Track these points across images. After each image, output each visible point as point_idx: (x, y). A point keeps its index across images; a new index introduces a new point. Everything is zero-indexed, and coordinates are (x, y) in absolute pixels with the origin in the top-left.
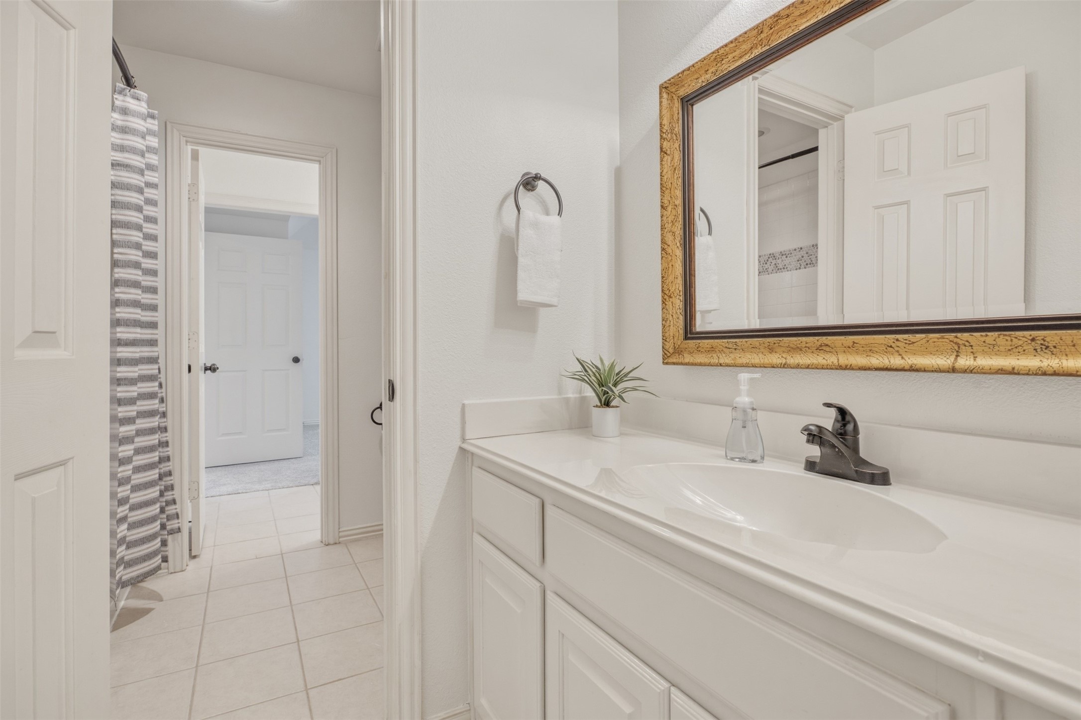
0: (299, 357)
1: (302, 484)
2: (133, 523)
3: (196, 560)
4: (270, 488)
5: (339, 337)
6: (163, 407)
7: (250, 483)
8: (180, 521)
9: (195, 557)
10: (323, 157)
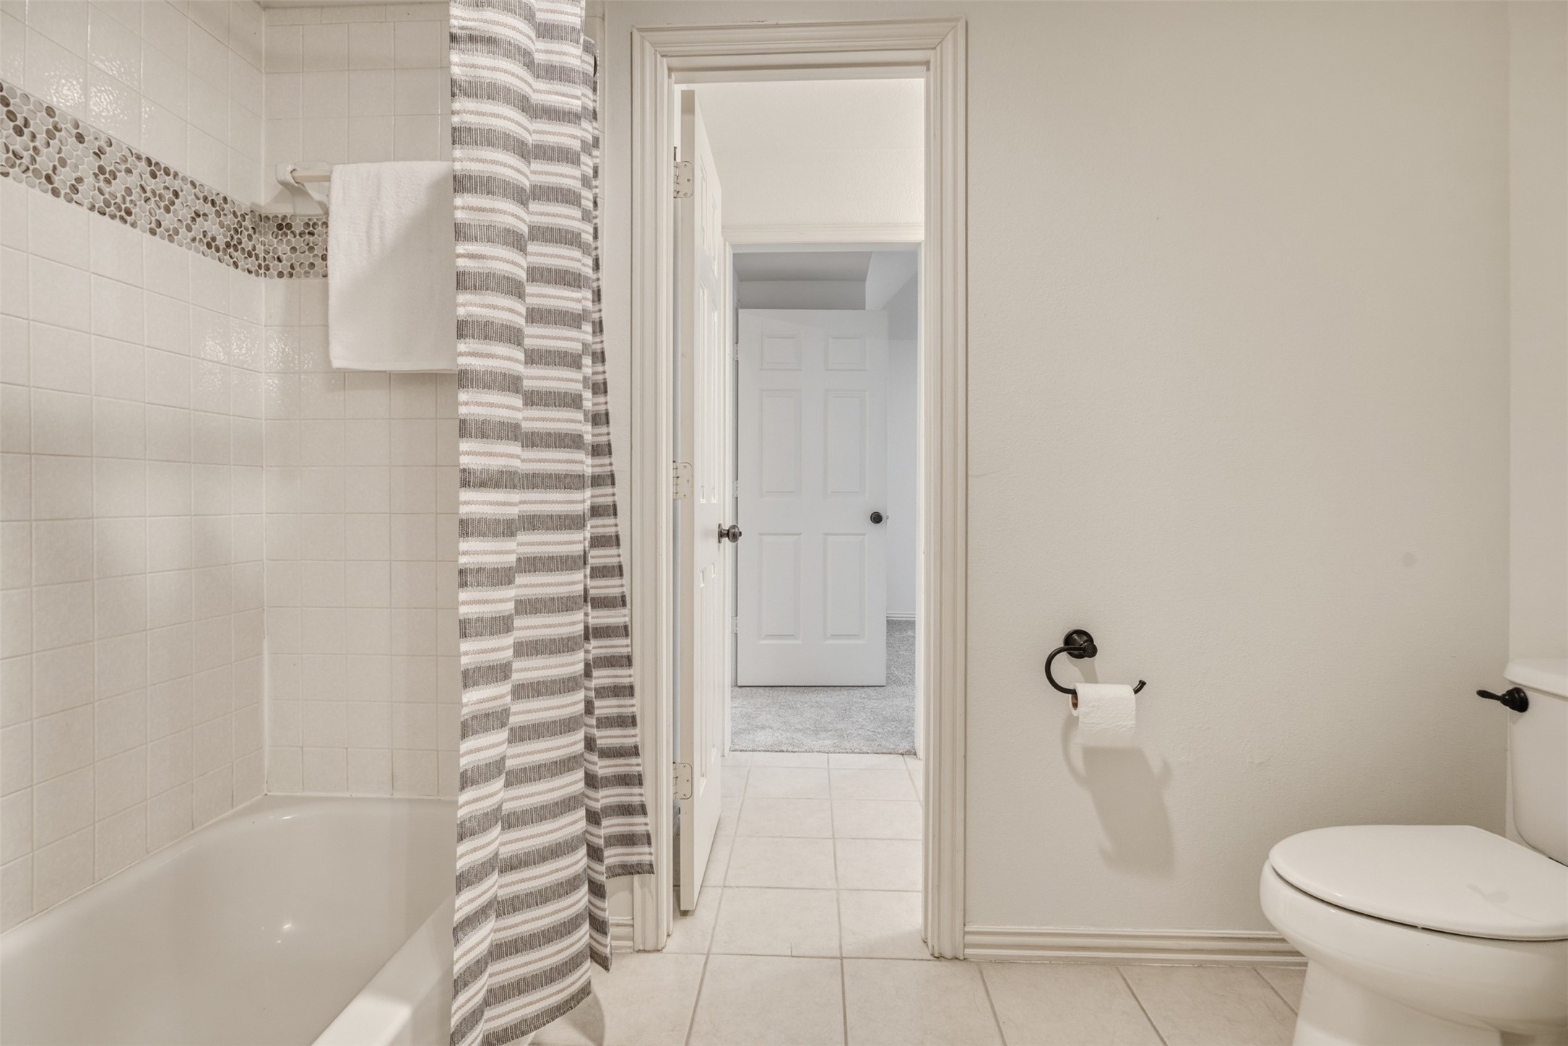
0: (882, 514)
1: (884, 751)
2: (527, 895)
3: (687, 921)
4: (832, 749)
5: (969, 473)
6: (625, 616)
7: (800, 730)
8: (652, 850)
9: (685, 913)
10: (935, 48)
